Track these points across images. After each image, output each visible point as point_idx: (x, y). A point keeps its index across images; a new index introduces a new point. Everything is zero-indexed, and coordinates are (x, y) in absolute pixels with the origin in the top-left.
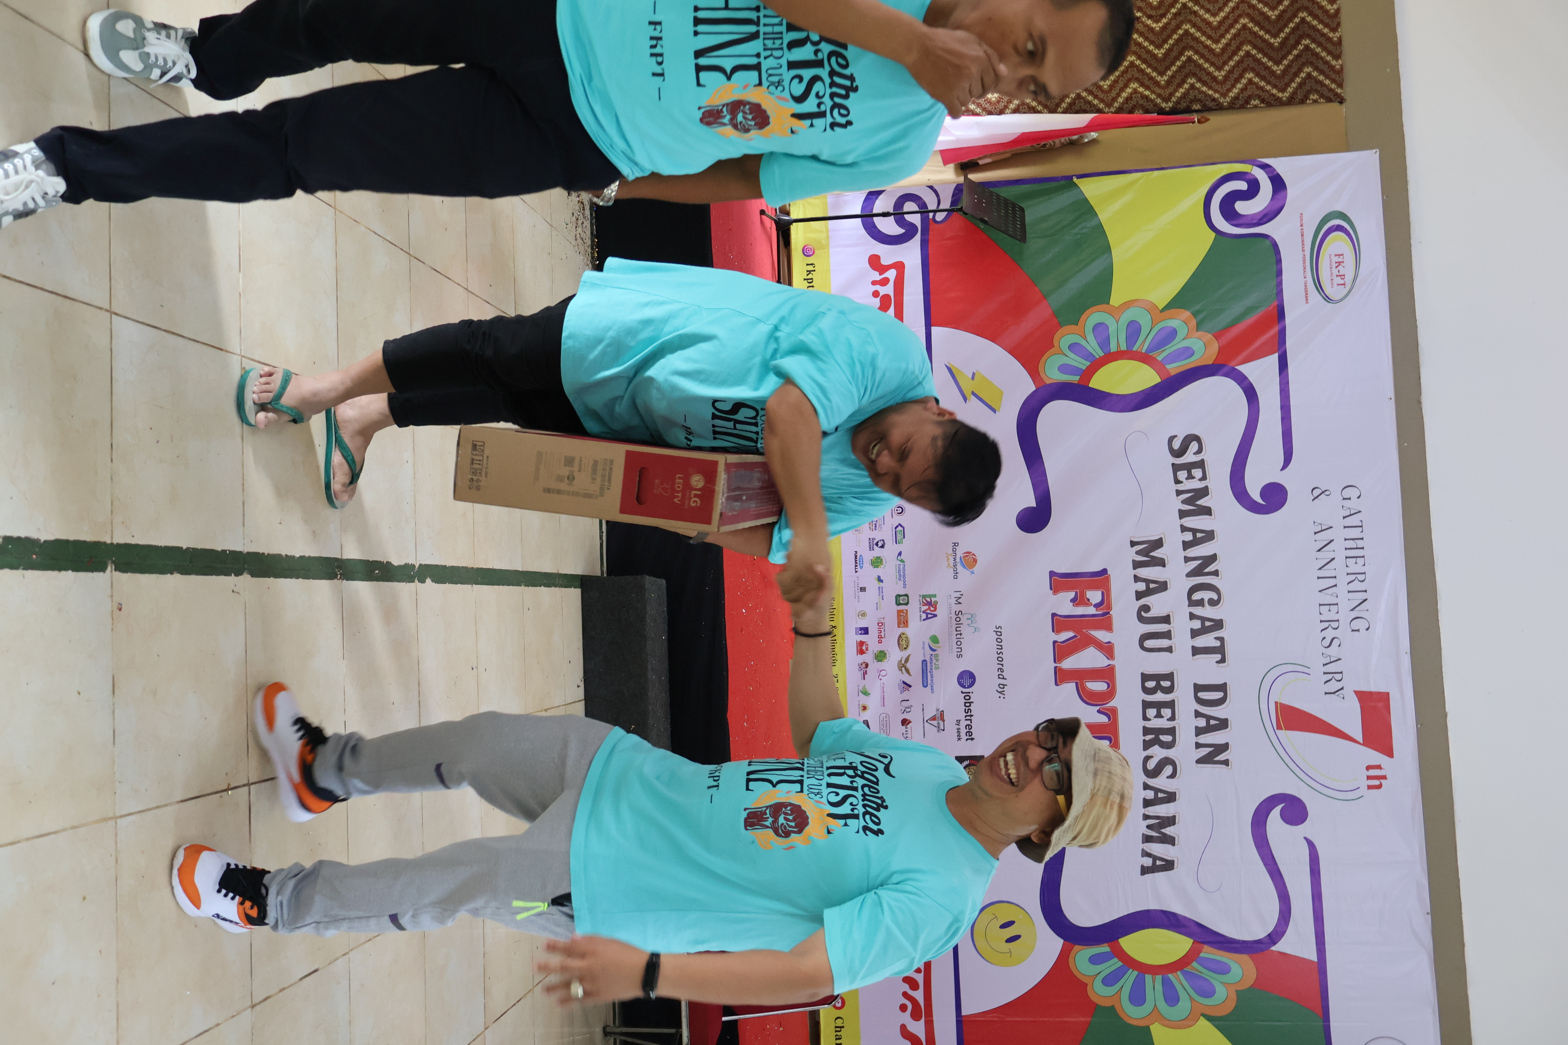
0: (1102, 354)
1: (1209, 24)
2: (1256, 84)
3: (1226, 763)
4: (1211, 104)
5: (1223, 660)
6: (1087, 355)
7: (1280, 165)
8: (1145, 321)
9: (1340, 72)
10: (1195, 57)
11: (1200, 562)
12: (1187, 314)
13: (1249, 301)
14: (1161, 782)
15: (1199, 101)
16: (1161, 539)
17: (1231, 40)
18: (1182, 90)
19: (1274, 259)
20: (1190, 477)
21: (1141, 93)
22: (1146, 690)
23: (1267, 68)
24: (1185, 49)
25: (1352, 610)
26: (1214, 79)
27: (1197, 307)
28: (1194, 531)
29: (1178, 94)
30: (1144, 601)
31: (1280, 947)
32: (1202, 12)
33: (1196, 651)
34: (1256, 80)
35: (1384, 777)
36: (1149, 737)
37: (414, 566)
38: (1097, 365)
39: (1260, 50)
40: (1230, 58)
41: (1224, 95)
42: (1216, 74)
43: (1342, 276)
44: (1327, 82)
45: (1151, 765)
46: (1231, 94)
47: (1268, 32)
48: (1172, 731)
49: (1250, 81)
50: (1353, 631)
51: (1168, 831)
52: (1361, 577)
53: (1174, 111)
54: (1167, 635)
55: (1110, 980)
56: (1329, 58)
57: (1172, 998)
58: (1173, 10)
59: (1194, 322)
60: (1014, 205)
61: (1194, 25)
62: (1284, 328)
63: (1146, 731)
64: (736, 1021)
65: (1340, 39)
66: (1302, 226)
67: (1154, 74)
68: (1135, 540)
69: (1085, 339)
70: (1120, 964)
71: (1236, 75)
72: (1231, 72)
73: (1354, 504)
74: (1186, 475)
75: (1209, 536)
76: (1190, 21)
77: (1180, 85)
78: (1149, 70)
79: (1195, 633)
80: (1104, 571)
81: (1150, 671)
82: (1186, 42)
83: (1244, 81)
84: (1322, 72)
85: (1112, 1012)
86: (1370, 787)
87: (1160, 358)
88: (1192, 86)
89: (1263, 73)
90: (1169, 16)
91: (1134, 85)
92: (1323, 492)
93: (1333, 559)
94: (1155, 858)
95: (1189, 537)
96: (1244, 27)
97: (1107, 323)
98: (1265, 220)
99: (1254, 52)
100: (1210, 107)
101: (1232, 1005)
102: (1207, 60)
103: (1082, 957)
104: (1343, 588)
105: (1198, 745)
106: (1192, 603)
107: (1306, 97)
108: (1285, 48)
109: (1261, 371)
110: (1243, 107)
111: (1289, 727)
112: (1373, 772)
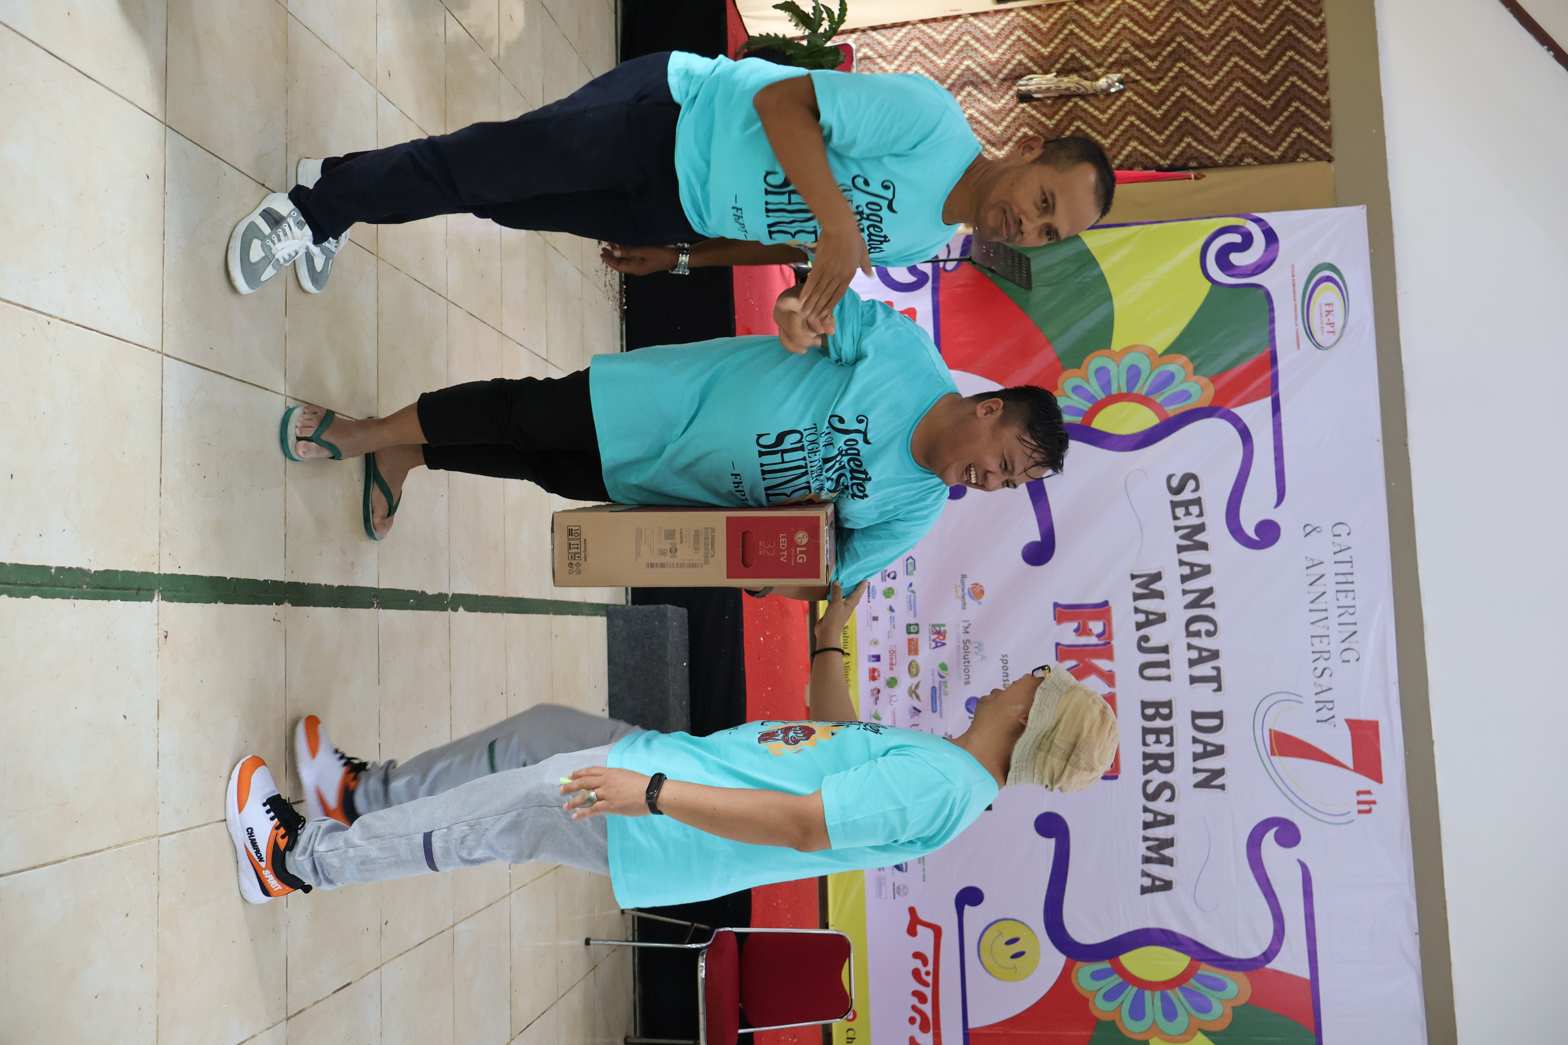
0: (1103, 396)
1: (1204, 86)
2: (1249, 143)
3: (1222, 787)
4: (1207, 162)
5: (1219, 689)
6: (1090, 397)
7: (1272, 219)
8: (1144, 365)
9: (1329, 132)
10: (1192, 118)
11: (1197, 595)
12: (1184, 359)
13: (1244, 347)
14: (1161, 805)
15: (1196, 158)
16: (1160, 572)
17: (1225, 102)
18: (1179, 149)
19: (1267, 308)
20: (1188, 513)
21: (1140, 151)
22: (1146, 717)
23: (1260, 128)
24: (1182, 110)
25: (1343, 641)
26: (1210, 138)
27: (1194, 353)
28: (1192, 565)
29: (1175, 152)
30: (1144, 632)
31: (1276, 964)
32: (1197, 76)
33: (1193, 680)
34: (1249, 139)
35: (1374, 802)
36: (1148, 762)
37: (447, 595)
38: (1098, 406)
39: (1253, 112)
40: (1225, 119)
41: (1219, 154)
42: (1212, 133)
43: (1331, 324)
44: (1317, 142)
45: (1151, 789)
46: (1226, 153)
47: (1260, 94)
48: (1170, 757)
49: (1244, 141)
50: (1344, 661)
51: (1167, 852)
52: (1351, 610)
53: (1171, 168)
54: (1166, 664)
55: (1111, 995)
56: (1318, 119)
57: (1170, 1013)
58: (1171, 74)
59: (1191, 367)
60: (1020, 256)
61: (1190, 88)
62: (1277, 373)
63: (1146, 756)
64: (751, 1034)
65: (1328, 101)
66: (1293, 276)
67: (1153, 134)
68: (1135, 573)
69: (1088, 381)
70: (1120, 980)
71: (1230, 135)
72: (1225, 132)
73: (1344, 541)
74: (1184, 512)
75: (1206, 570)
76: (1187, 85)
77: (1177, 144)
78: (1148, 130)
79: (1192, 663)
80: (1106, 603)
81: (1149, 698)
82: (1183, 103)
83: (1238, 140)
84: (1311, 132)
85: (1112, 1026)
86: (1360, 812)
87: (1159, 400)
88: (1189, 145)
89: (1255, 133)
90: (1167, 79)
91: (1134, 143)
92: (1314, 529)
93: (1324, 593)
94: (1154, 879)
95: (1186, 570)
96: (1238, 90)
97: (1109, 367)
98: (1259, 270)
99: (1247, 113)
100: (1206, 165)
101: (1228, 1020)
102: (1202, 121)
103: (1084, 973)
104: (1333, 622)
105: (1196, 771)
106: (1190, 634)
107: (1297, 156)
108: (1277, 109)
109: (1255, 414)
110: (1237, 165)
111: (1283, 753)
112: (1363, 797)
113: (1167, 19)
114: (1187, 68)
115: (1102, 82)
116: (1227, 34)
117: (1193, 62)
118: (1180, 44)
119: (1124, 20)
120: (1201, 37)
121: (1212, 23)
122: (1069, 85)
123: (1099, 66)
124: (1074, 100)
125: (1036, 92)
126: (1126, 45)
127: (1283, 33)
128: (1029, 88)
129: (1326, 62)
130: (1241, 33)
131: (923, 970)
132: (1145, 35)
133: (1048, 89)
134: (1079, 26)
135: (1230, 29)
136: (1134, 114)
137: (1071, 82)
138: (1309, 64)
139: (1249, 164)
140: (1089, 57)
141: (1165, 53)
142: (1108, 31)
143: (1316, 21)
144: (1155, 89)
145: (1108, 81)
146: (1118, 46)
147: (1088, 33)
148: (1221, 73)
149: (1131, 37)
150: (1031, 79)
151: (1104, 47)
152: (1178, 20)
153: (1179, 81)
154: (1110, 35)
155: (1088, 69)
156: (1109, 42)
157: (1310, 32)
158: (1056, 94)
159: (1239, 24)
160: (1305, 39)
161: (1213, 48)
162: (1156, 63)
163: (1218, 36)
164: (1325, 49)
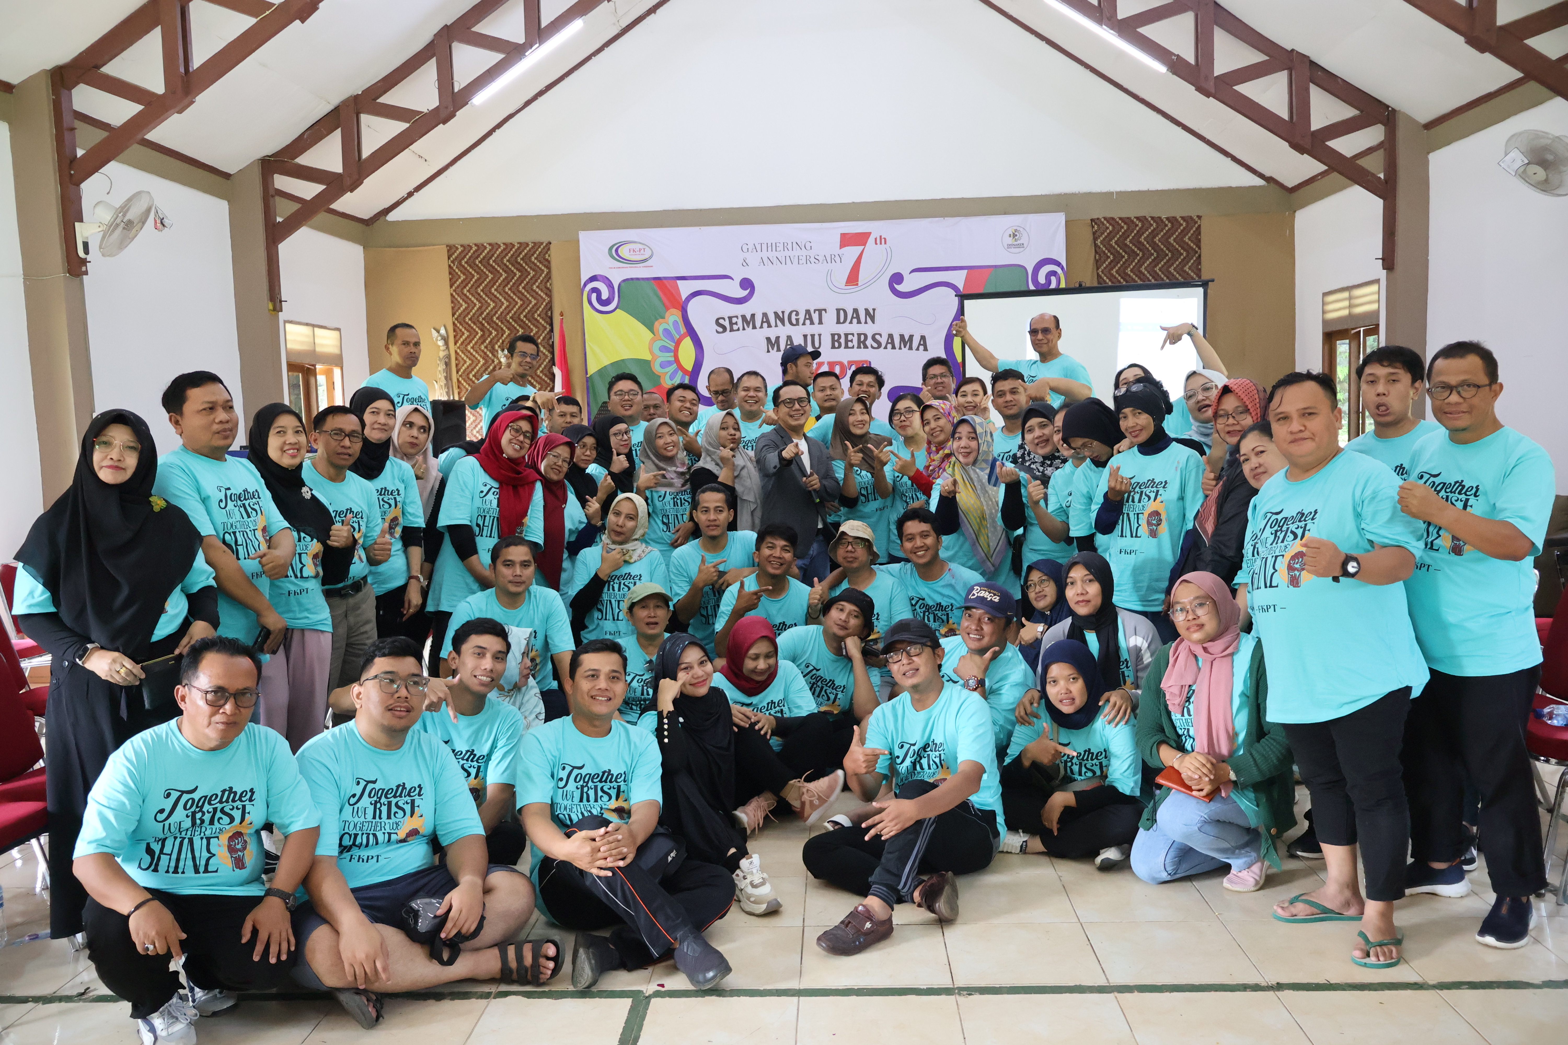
0: (675, 365)
1: (507, 307)
2: (539, 284)
3: (874, 310)
4: (549, 306)
5: (825, 310)
6: (675, 370)
7: (584, 278)
8: (659, 344)
9: (535, 243)
10: (524, 314)
11: (777, 320)
12: (656, 323)
13: (650, 293)
14: (883, 341)
15: (547, 312)
16: (766, 338)
17: (516, 296)
18: (541, 321)
19: (630, 281)
20: (736, 324)
22: (840, 347)
23: (531, 279)
24: (519, 319)
25: (801, 249)
26: (535, 304)
27: (653, 318)
28: (762, 322)
29: (543, 323)
31: (961, 286)
32: (501, 310)
33: (821, 322)
34: (537, 284)
35: (881, 236)
36: (862, 346)
38: (680, 367)
39: (522, 282)
40: (525, 296)
41: (544, 300)
42: (533, 303)
43: (640, 250)
44: (540, 250)
45: (875, 345)
46: (544, 296)
47: (513, 278)
48: (859, 335)
49: (538, 287)
50: (811, 249)
51: (907, 338)
52: (786, 245)
54: (813, 336)
56: (528, 249)
58: (500, 324)
59: (661, 320)
61: (508, 314)
62: (665, 277)
63: (859, 347)
65: (518, 243)
66: (614, 268)
68: (766, 350)
69: (666, 371)
71: (534, 294)
72: (532, 296)
73: (751, 247)
75: (765, 315)
76: (506, 316)
77: (538, 321)
79: (812, 323)
81: (830, 346)
82: (516, 318)
83: (537, 290)
84: (535, 252)
86: (885, 243)
87: (677, 337)
88: (539, 315)
89: (534, 281)
90: (502, 326)
92: (745, 262)
93: (777, 257)
94: (920, 344)
95: (765, 325)
96: (510, 289)
97: (659, 362)
98: (611, 285)
99: (523, 285)
100: (550, 307)
102: (526, 308)
104: (791, 253)
105: (866, 323)
106: (797, 324)
107: (547, 260)
108: (521, 269)
109: (685, 289)
110: (550, 291)
111: (857, 280)
112: (878, 242)
113: (469, 326)
114: (497, 316)
115: (503, 360)
116: (479, 294)
117: (493, 312)
118: (483, 319)
119: (469, 348)
120: (480, 308)
121: (472, 302)
123: (493, 361)
126: (483, 347)
127: (480, 265)
129: (496, 244)
130: (479, 287)
132: (478, 337)
134: (471, 372)
135: (477, 293)
138: (498, 253)
139: (550, 284)
140: (489, 367)
141: (488, 327)
142: (474, 356)
143: (474, 248)
145: (502, 357)
146: (483, 351)
148: (500, 297)
149: (478, 344)
151: (483, 358)
152: (470, 319)
153: (504, 320)
154: (477, 356)
156: (481, 356)
157: (480, 251)
159: (474, 288)
160: (484, 254)
161: (486, 302)
162: (493, 331)
163: (479, 298)
164: (490, 244)
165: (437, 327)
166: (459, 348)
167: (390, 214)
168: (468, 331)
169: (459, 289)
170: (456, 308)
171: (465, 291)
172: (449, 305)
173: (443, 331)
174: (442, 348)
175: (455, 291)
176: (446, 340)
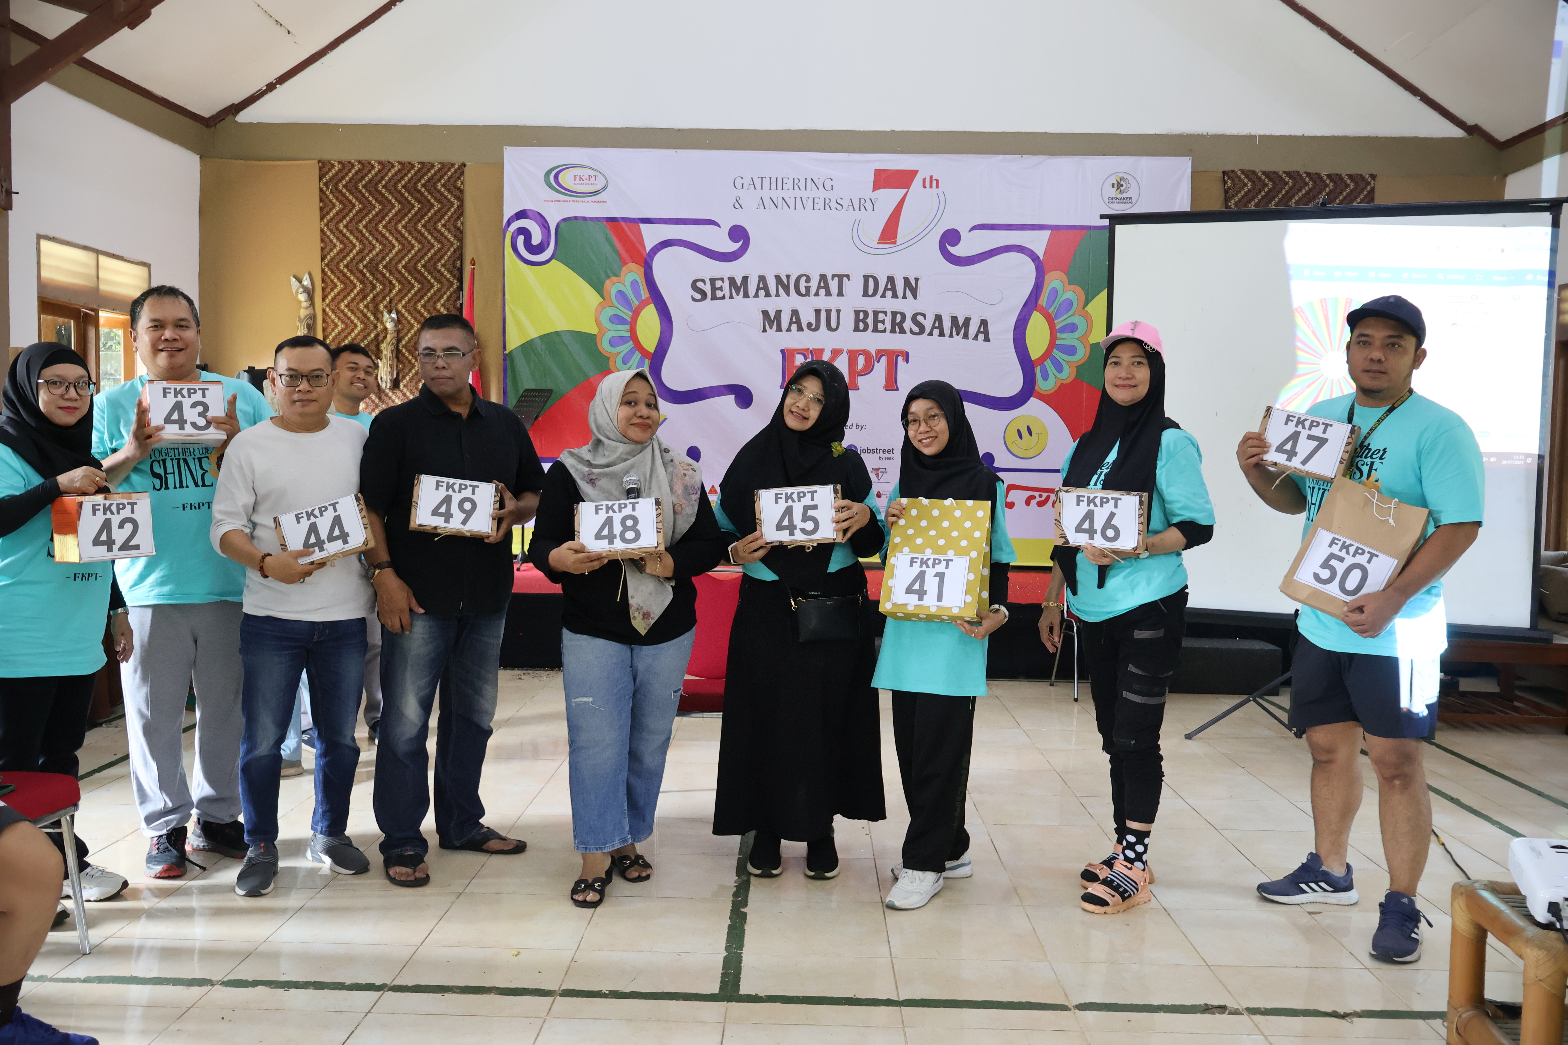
0: (631, 342)
1: (400, 251)
2: (446, 222)
3: (917, 280)
5: (848, 276)
6: (630, 353)
7: (508, 213)
8: (610, 311)
9: (443, 164)
10: (423, 262)
11: (780, 287)
12: (607, 283)
13: (601, 239)
14: (928, 324)
15: (455, 261)
16: (762, 311)
17: (413, 237)
18: (446, 273)
19: (574, 221)
20: (721, 289)
21: (445, 301)
22: (866, 328)
23: (435, 214)
24: (416, 269)
25: (818, 189)
26: (439, 250)
27: (603, 275)
28: (758, 289)
29: (449, 276)
30: (804, 326)
31: (1040, 253)
32: (391, 255)
33: (840, 294)
34: (443, 221)
35: (931, 177)
36: (897, 330)
38: (638, 346)
39: (422, 217)
40: (426, 238)
41: (452, 244)
42: (436, 248)
43: (590, 177)
45: (916, 330)
46: (452, 239)
47: (409, 211)
48: (894, 314)
49: (444, 226)
50: (832, 189)
51: (961, 322)
52: (796, 181)
53: (460, 280)
54: (828, 312)
55: (1059, 368)
56: (433, 171)
57: (1072, 328)
58: (388, 275)
59: (614, 279)
60: (522, 396)
61: (400, 261)
62: (623, 218)
63: (893, 331)
65: (419, 163)
66: (552, 201)
67: (432, 291)
68: (761, 329)
69: (619, 353)
70: (1048, 360)
71: (438, 235)
72: (435, 238)
73: (747, 182)
74: (720, 291)
75: (762, 279)
76: (397, 264)
77: (442, 274)
78: (429, 295)
79: (828, 294)
80: (782, 351)
81: (852, 326)
82: (411, 268)
83: (443, 230)
84: (442, 177)
85: (1080, 368)
86: (937, 187)
87: (637, 303)
88: (443, 266)
89: (439, 217)
90: (391, 278)
92: (737, 201)
93: (783, 199)
94: (979, 332)
95: (762, 293)
96: (404, 227)
97: (609, 337)
98: (546, 225)
99: (423, 222)
100: (459, 254)
101: (1077, 288)
102: (426, 254)
103: (1044, 385)
104: (803, 194)
105: (904, 297)
106: (807, 294)
107: (459, 189)
108: (422, 200)
109: (651, 236)
110: (461, 232)
111: (895, 236)
112: (928, 184)
113: (345, 275)
114: (384, 263)
115: (390, 326)
116: (361, 232)
117: (379, 258)
118: (365, 266)
119: (342, 306)
120: (361, 251)
121: (351, 242)
122: (389, 350)
123: (376, 327)
124: (400, 347)
125: (392, 375)
126: (362, 306)
127: (364, 191)
128: (388, 380)
129: (389, 162)
130: (361, 221)
131: (1038, 499)
132: (355, 291)
133: (391, 366)
135: (357, 229)
136: (415, 304)
137: (386, 349)
138: (390, 175)
139: (462, 223)
140: (369, 334)
141: (371, 278)
142: (349, 318)
143: (357, 167)
144: (398, 287)
145: (389, 321)
146: (362, 312)
147: (349, 334)
148: (391, 238)
149: (356, 302)
150: (381, 378)
151: (362, 322)
152: (346, 266)
153: (394, 270)
154: (353, 318)
155: (377, 335)
156: (358, 318)
157: (365, 171)
158: (395, 360)
159: (354, 222)
160: (370, 176)
161: (370, 243)
162: (378, 285)
163: (361, 238)
164: (380, 163)
165: (299, 275)
166: (328, 305)
167: (242, 113)
168: (342, 282)
169: (332, 225)
170: (327, 250)
171: (341, 226)
172: (318, 245)
173: (306, 282)
174: (304, 304)
175: (327, 225)
176: (310, 294)
